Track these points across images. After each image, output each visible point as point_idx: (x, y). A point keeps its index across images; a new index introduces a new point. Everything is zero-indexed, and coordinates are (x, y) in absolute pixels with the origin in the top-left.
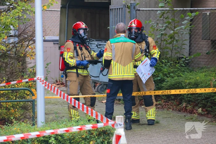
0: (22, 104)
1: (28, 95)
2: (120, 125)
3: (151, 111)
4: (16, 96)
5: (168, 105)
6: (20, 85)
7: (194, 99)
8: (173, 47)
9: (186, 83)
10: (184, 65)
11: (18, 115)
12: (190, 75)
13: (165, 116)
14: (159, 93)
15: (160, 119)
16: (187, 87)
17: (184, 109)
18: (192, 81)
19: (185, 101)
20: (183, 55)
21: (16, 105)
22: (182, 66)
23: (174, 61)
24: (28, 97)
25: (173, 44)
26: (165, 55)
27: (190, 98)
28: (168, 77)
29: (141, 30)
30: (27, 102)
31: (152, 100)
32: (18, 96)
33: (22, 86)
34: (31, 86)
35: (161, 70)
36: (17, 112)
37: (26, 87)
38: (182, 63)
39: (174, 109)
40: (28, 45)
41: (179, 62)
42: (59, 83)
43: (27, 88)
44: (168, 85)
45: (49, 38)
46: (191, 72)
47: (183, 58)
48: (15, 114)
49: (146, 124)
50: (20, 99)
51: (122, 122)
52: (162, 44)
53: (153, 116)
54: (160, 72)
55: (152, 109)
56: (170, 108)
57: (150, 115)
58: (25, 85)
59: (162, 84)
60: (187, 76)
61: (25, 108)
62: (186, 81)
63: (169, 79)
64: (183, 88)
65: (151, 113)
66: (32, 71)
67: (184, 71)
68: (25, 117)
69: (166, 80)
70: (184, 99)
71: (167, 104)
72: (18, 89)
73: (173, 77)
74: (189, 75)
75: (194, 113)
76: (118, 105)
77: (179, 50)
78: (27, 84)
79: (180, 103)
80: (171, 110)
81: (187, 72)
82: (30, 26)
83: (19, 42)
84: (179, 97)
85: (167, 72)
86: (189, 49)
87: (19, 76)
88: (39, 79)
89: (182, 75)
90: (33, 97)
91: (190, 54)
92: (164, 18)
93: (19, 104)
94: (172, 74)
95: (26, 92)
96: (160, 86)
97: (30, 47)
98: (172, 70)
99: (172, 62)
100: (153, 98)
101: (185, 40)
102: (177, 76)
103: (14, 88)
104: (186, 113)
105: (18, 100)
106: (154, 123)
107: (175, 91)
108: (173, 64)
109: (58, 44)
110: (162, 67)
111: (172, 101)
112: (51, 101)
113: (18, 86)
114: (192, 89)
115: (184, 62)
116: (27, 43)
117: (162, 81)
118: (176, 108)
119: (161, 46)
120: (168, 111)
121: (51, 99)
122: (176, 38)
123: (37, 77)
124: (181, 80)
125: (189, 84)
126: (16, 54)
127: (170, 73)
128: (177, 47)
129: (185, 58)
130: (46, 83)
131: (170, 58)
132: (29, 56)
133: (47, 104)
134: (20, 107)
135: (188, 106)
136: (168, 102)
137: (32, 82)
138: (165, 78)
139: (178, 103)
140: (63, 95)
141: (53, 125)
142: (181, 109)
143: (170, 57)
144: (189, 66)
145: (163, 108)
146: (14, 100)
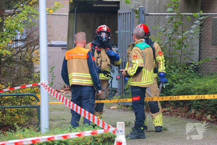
0: (27, 110)
1: (33, 101)
2: (121, 131)
3: (158, 117)
4: (21, 102)
5: (177, 112)
6: (25, 90)
7: (202, 105)
8: (182, 53)
9: (195, 89)
10: (193, 71)
11: (23, 121)
12: (200, 81)
13: (174, 123)
14: (167, 98)
15: (167, 126)
16: (196, 94)
17: (193, 116)
18: (201, 87)
19: (194, 108)
20: (192, 60)
21: (21, 111)
22: (191, 72)
23: (183, 67)
24: (33, 102)
25: (182, 49)
26: (174, 61)
27: (199, 104)
28: (176, 83)
29: (147, 35)
30: (32, 108)
31: (158, 106)
32: (23, 102)
33: (27, 91)
34: (36, 91)
35: (170, 76)
36: (22, 118)
37: (31, 92)
38: (191, 69)
39: (183, 116)
40: (33, 49)
41: (188, 67)
42: (67, 89)
43: (33, 93)
44: (177, 91)
45: (58, 43)
46: (200, 78)
47: (192, 64)
48: (20, 121)
49: (154, 131)
50: (25, 105)
51: (123, 128)
52: (171, 49)
53: (160, 123)
54: (168, 78)
55: (158, 116)
56: (179, 115)
57: (157, 122)
58: (30, 90)
59: (170, 90)
60: (196, 82)
61: (30, 114)
62: (195, 87)
63: (177, 85)
64: (192, 94)
65: (158, 120)
66: (38, 76)
67: (193, 78)
68: (30, 124)
69: (174, 86)
70: (193, 105)
71: (175, 110)
72: (23, 94)
73: (182, 84)
74: (198, 82)
75: (203, 120)
76: (126, 111)
77: (188, 55)
78: (32, 89)
79: (189, 110)
80: (180, 117)
81: (197, 78)
82: (36, 30)
83: (25, 46)
84: (188, 103)
85: (176, 77)
86: (199, 55)
87: (24, 81)
88: (43, 84)
89: (191, 81)
90: (38, 103)
91: (199, 60)
92: (173, 22)
93: (24, 110)
94: (181, 80)
95: (31, 98)
96: (169, 92)
97: (35, 51)
98: (181, 76)
99: (181, 68)
100: (159, 104)
101: (194, 45)
102: (186, 82)
103: (19, 93)
104: (194, 120)
105: (23, 105)
106: (161, 130)
107: (183, 97)
108: (182, 70)
109: (66, 49)
110: (171, 73)
111: (181, 108)
112: (58, 107)
113: (23, 91)
114: (200, 96)
115: (193, 68)
116: (33, 48)
117: (170, 87)
118: (185, 114)
119: (169, 51)
120: (176, 118)
121: (58, 105)
122: (185, 44)
123: (41, 82)
124: (190, 86)
125: (198, 90)
126: (21, 59)
127: (179, 79)
128: (186, 53)
129: (194, 64)
130: (49, 88)
131: (179, 65)
132: (35, 61)
133: (54, 110)
134: (24, 113)
135: (197, 113)
136: (177, 109)
137: (38, 88)
138: (174, 84)
139: (187, 110)
140: (65, 100)
141: (57, 131)
142: (190, 116)
143: (179, 63)
144: (199, 72)
145: (171, 114)
146: (18, 105)
